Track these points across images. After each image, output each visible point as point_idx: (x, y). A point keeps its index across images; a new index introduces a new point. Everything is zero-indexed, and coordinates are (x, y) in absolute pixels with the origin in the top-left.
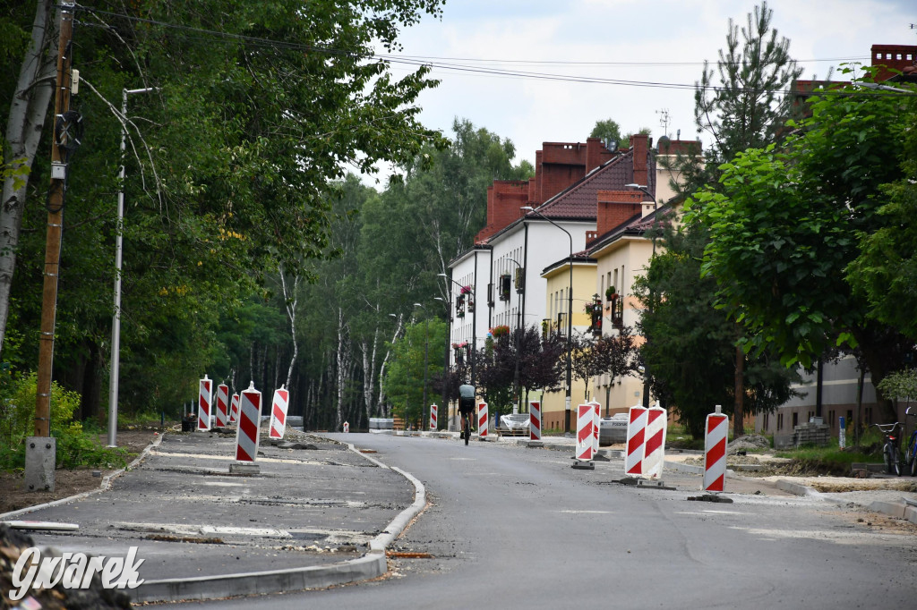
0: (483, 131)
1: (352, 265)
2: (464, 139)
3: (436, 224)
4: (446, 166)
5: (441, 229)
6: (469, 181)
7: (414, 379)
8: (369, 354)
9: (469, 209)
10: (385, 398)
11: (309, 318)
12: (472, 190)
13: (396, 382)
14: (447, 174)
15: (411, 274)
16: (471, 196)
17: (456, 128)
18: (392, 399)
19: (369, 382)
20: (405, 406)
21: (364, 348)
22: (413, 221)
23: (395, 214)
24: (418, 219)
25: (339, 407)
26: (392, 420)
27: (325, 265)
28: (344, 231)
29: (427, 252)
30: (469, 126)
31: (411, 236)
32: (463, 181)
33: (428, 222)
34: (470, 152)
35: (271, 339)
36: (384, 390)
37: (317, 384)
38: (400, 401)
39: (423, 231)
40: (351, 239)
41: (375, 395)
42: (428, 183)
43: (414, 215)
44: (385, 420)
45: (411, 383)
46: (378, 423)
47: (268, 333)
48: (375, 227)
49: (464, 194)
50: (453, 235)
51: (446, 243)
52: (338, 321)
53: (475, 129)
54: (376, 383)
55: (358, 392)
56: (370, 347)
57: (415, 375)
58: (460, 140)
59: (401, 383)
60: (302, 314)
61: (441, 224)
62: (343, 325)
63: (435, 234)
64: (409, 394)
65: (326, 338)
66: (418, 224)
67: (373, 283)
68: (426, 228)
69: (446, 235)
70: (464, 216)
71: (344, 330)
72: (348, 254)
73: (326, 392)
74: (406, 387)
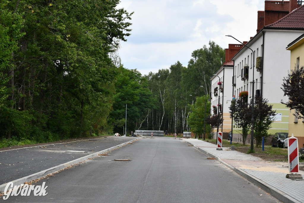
0: (218, 46)
1: (179, 87)
2: (212, 47)
3: (204, 72)
4: (207, 55)
5: (205, 74)
6: (214, 59)
7: (199, 119)
8: (184, 113)
9: (214, 68)
10: (188, 126)
11: (167, 103)
12: (215, 62)
13: (192, 119)
14: (207, 57)
15: (196, 88)
16: (214, 64)
17: (210, 44)
18: (190, 126)
19: (184, 121)
20: (195, 129)
21: (182, 111)
22: (197, 71)
23: (191, 70)
24: (198, 71)
25: (175, 128)
26: (190, 133)
27: (171, 87)
28: (177, 78)
29: (201, 81)
30: (214, 43)
31: (196, 77)
32: (212, 59)
33: (201, 72)
34: (214, 51)
35: (154, 108)
36: (188, 123)
37: (170, 122)
38: (193, 127)
39: (199, 75)
40: (179, 80)
41: (185, 125)
42: (201, 60)
43: (197, 70)
44: (188, 132)
45: (198, 120)
46: (186, 133)
47: (153, 106)
48: (185, 74)
49: (212, 63)
50: (209, 76)
51: (207, 78)
52: (175, 103)
54: (186, 121)
55: (181, 124)
56: (184, 111)
57: (199, 117)
58: (211, 47)
59: (194, 120)
60: (165, 102)
61: (205, 73)
62: (176, 105)
63: (203, 76)
64: (197, 124)
65: (172, 108)
66: (198, 73)
67: (185, 91)
68: (201, 74)
69: (207, 76)
70: (212, 70)
71: (177, 106)
72: (178, 84)
73: (172, 123)
74: (196, 122)
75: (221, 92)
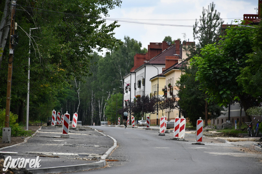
0: (133, 39)
1: (95, 78)
3: (119, 66)
4: (122, 49)
6: (129, 54)
7: (113, 110)
8: (101, 103)
9: (129, 62)
10: (105, 116)
11: (83, 93)
12: (130, 56)
13: (108, 111)
14: (122, 52)
15: (112, 80)
16: (129, 58)
17: (125, 39)
18: (107, 116)
19: (100, 111)
20: (111, 118)
21: (99, 102)
22: (113, 65)
23: (108, 63)
24: (114, 65)
25: (92, 118)
26: (107, 122)
27: (88, 78)
28: (93, 68)
29: (117, 74)
30: (129, 38)
31: (112, 70)
32: (127, 54)
33: (117, 65)
34: (129, 46)
35: (73, 99)
36: (105, 113)
37: (86, 112)
38: (109, 117)
39: (116, 68)
41: (102, 115)
42: (117, 54)
43: (113, 64)
44: (105, 122)
46: (103, 123)
47: (72, 97)
48: (102, 67)
49: (127, 58)
50: (124, 69)
51: (122, 71)
52: (91, 94)
53: (130, 39)
54: (103, 112)
55: (97, 114)
56: (101, 101)
57: (114, 109)
58: (126, 42)
59: (110, 111)
60: (81, 92)
61: (121, 66)
62: (93, 95)
63: (119, 69)
64: (112, 115)
65: (88, 99)
66: (114, 66)
67: (102, 83)
68: (117, 67)
69: (122, 69)
70: (127, 64)
71: (93, 97)
72: (94, 75)
73: (88, 114)
74: (111, 113)
75: (129, 91)
